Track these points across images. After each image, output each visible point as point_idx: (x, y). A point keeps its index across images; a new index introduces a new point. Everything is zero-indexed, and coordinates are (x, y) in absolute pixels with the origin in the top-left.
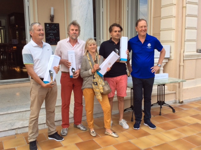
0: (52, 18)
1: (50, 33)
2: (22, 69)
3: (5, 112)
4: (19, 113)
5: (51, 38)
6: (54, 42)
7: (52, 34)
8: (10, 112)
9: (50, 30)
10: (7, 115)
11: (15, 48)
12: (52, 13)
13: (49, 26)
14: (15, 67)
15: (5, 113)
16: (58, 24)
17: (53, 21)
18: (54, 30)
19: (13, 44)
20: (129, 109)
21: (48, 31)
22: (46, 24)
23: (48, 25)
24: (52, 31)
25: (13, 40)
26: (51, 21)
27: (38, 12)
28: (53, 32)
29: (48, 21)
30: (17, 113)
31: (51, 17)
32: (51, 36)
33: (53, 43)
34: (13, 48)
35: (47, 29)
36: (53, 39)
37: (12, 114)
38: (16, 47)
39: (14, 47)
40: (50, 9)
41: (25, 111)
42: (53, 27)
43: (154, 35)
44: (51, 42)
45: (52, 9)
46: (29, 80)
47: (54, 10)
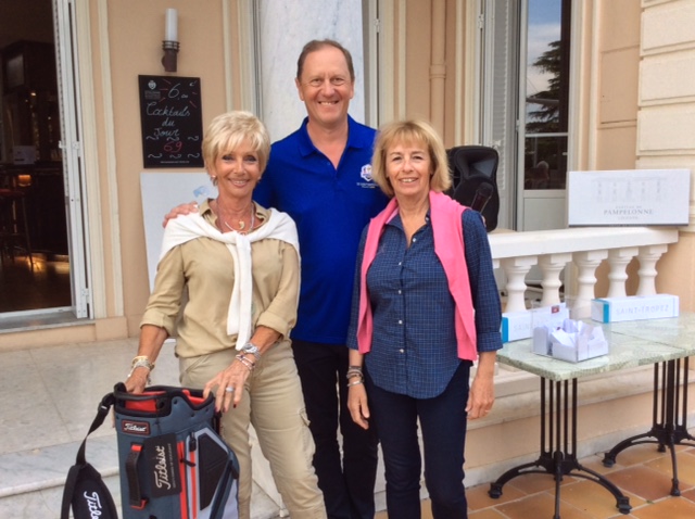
0: (170, 54)
1: (164, 118)
2: (53, 263)
5: (165, 137)
6: (180, 156)
7: (171, 124)
9: (161, 106)
11: (24, 181)
12: (171, 35)
13: (156, 89)
14: (25, 255)
16: (197, 81)
17: (174, 69)
18: (179, 105)
20: (535, 468)
21: (152, 109)
22: (143, 81)
23: (152, 85)
24: (169, 109)
25: (17, 148)
26: (167, 70)
28: (176, 113)
29: (155, 68)
31: (165, 49)
32: (165, 129)
33: (173, 159)
34: (18, 181)
35: (150, 101)
36: (173, 145)
39: (21, 177)
40: (163, 19)
42: (174, 93)
43: (604, 125)
44: (166, 157)
45: (171, 15)
46: (72, 316)
47: (180, 21)
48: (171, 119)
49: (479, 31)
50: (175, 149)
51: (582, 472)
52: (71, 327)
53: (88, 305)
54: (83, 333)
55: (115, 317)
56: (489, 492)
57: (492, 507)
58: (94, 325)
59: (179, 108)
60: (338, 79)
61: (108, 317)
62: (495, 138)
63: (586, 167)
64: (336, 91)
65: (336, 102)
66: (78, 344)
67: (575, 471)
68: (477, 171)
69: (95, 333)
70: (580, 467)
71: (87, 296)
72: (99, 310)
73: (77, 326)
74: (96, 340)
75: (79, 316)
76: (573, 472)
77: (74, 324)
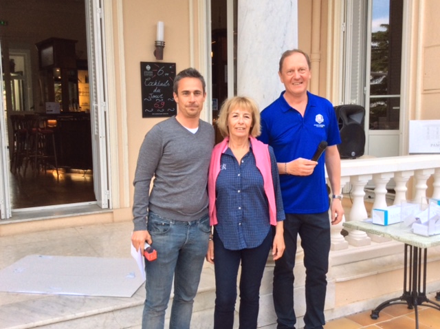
0: (159, 49)
1: (154, 87)
2: (69, 174)
3: (56, 315)
4: (96, 318)
5: (155, 99)
6: (163, 110)
7: (159, 91)
8: (69, 316)
9: (153, 80)
10: (63, 324)
11: (51, 124)
12: (160, 38)
13: (151, 70)
14: (53, 169)
15: (57, 319)
17: (162, 58)
18: (163, 79)
19: (48, 113)
20: (399, 301)
21: (148, 82)
22: (143, 65)
23: (148, 68)
24: (158, 82)
25: (48, 104)
26: (157, 59)
27: (124, 34)
28: (162, 85)
29: (151, 58)
30: (89, 318)
31: (157, 46)
32: (155, 94)
33: (159, 112)
34: (47, 123)
35: (147, 77)
36: (160, 103)
37: (75, 321)
38: (55, 121)
39: (49, 121)
40: (156, 27)
41: (112, 311)
42: (161, 72)
43: (426, 92)
44: (155, 111)
45: (160, 25)
46: (99, 207)
47: (165, 29)
48: (159, 88)
49: (342, 33)
50: (161, 106)
51: (429, 304)
52: (100, 213)
53: (108, 200)
54: (106, 217)
55: (124, 208)
56: (371, 316)
57: (374, 324)
58: (112, 212)
59: (164, 82)
60: (302, 70)
61: (121, 208)
62: (352, 98)
63: (414, 118)
64: (301, 76)
65: (302, 83)
66: (103, 224)
67: (425, 303)
68: (352, 120)
69: (113, 218)
70: (428, 301)
71: (108, 195)
72: (115, 204)
73: (103, 213)
74: (113, 222)
75: (103, 207)
76: (423, 303)
77: (101, 212)
